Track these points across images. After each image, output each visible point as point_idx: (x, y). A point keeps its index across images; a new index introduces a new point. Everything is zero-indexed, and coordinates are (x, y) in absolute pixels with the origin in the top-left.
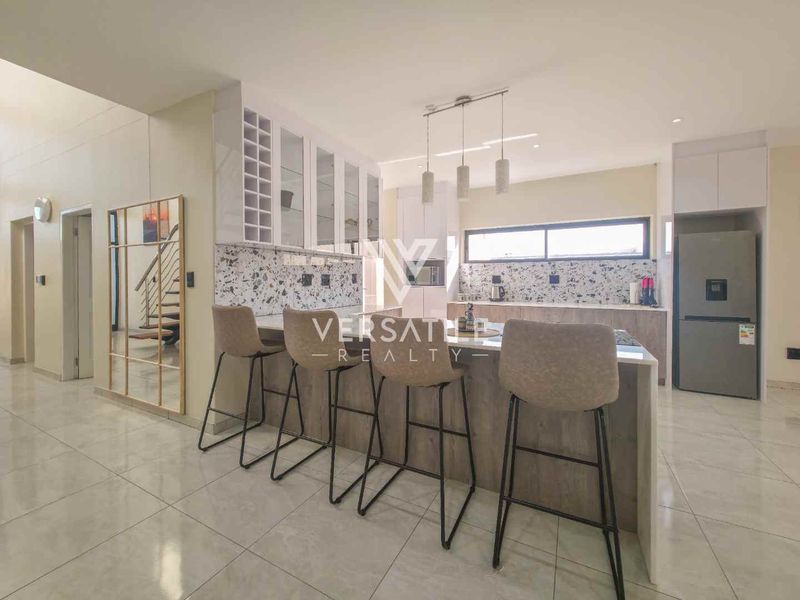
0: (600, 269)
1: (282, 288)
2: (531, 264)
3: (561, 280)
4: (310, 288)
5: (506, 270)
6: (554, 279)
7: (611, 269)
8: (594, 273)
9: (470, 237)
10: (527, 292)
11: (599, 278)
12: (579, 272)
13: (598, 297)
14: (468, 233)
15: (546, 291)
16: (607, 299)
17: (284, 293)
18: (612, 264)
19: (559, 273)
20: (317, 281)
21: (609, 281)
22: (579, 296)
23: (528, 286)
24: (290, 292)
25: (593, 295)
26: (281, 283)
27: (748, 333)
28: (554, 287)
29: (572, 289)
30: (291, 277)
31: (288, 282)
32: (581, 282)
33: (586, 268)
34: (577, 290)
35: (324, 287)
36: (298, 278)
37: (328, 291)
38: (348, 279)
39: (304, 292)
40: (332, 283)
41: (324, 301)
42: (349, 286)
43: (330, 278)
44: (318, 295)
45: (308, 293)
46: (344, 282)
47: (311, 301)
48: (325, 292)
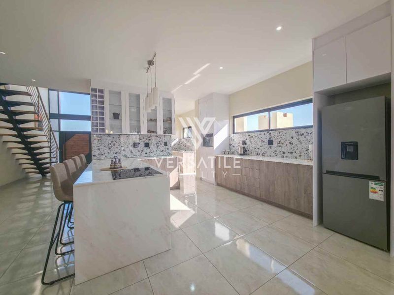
0: (295, 135)
2: (259, 133)
3: (274, 143)
4: (138, 148)
5: (248, 137)
6: (270, 142)
7: (303, 134)
8: (292, 138)
9: (235, 119)
10: (257, 150)
11: (295, 141)
12: (284, 137)
13: (294, 154)
14: (234, 117)
15: (266, 150)
16: (300, 156)
18: (303, 131)
19: (273, 138)
20: (142, 145)
21: (301, 143)
22: (284, 153)
23: (258, 147)
24: (127, 150)
25: (292, 153)
27: (377, 190)
28: (270, 147)
29: (280, 149)
30: (127, 144)
31: (126, 146)
32: (285, 143)
33: (287, 135)
34: (283, 149)
35: (146, 148)
36: (131, 145)
37: (149, 149)
38: (161, 144)
39: (134, 150)
40: (151, 146)
41: (146, 153)
42: (162, 147)
43: (150, 144)
44: (142, 151)
45: (136, 151)
46: (159, 145)
47: (138, 153)
48: (147, 150)
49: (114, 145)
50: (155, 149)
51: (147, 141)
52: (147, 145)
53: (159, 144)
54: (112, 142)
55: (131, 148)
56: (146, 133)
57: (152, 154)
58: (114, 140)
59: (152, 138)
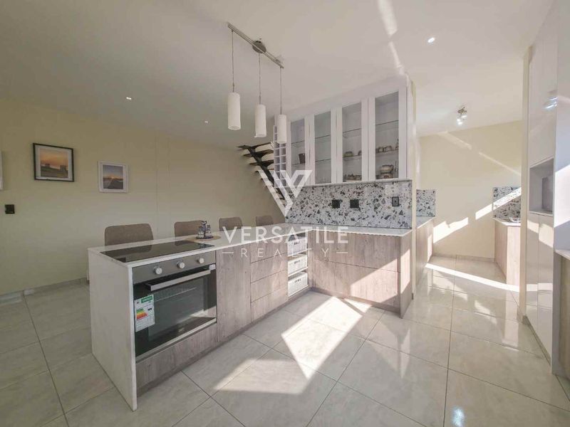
1: (317, 209)
4: (339, 209)
17: (319, 212)
20: (345, 204)
24: (323, 212)
26: (316, 206)
30: (323, 202)
31: (322, 205)
35: (352, 210)
36: (329, 203)
37: (358, 213)
38: (384, 202)
39: (334, 212)
40: (363, 205)
41: (353, 220)
42: (387, 208)
43: (360, 202)
44: (346, 215)
45: (337, 213)
46: (379, 205)
47: (340, 219)
48: (355, 214)
49: (307, 203)
50: (371, 212)
51: (355, 196)
52: (354, 204)
53: (380, 202)
54: (305, 199)
55: (329, 209)
56: (340, 181)
57: (365, 223)
58: (307, 195)
59: (366, 189)
